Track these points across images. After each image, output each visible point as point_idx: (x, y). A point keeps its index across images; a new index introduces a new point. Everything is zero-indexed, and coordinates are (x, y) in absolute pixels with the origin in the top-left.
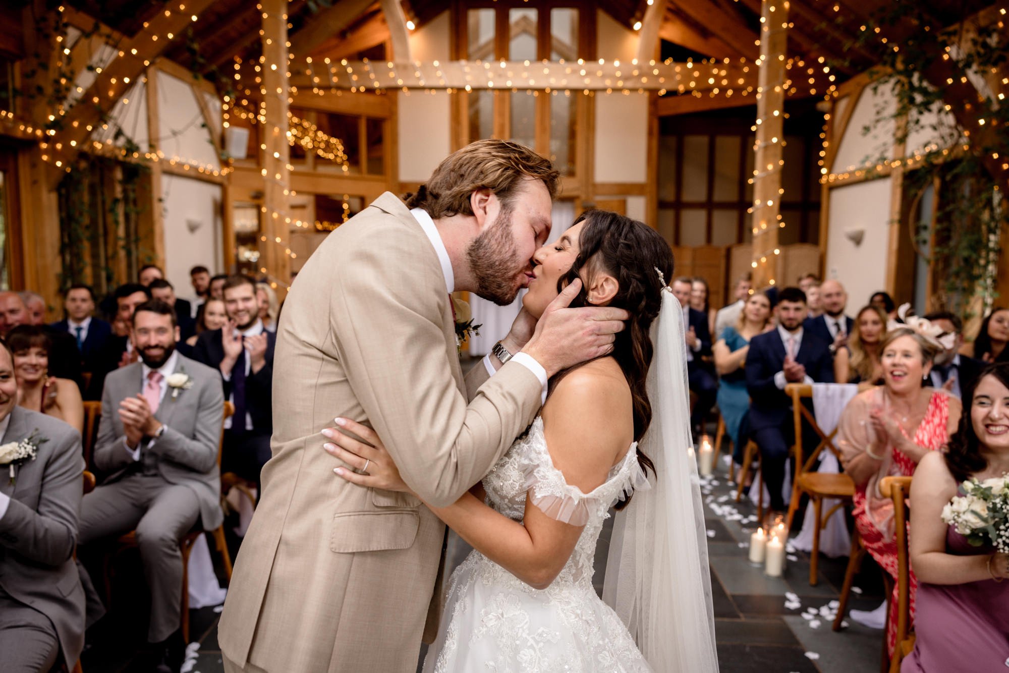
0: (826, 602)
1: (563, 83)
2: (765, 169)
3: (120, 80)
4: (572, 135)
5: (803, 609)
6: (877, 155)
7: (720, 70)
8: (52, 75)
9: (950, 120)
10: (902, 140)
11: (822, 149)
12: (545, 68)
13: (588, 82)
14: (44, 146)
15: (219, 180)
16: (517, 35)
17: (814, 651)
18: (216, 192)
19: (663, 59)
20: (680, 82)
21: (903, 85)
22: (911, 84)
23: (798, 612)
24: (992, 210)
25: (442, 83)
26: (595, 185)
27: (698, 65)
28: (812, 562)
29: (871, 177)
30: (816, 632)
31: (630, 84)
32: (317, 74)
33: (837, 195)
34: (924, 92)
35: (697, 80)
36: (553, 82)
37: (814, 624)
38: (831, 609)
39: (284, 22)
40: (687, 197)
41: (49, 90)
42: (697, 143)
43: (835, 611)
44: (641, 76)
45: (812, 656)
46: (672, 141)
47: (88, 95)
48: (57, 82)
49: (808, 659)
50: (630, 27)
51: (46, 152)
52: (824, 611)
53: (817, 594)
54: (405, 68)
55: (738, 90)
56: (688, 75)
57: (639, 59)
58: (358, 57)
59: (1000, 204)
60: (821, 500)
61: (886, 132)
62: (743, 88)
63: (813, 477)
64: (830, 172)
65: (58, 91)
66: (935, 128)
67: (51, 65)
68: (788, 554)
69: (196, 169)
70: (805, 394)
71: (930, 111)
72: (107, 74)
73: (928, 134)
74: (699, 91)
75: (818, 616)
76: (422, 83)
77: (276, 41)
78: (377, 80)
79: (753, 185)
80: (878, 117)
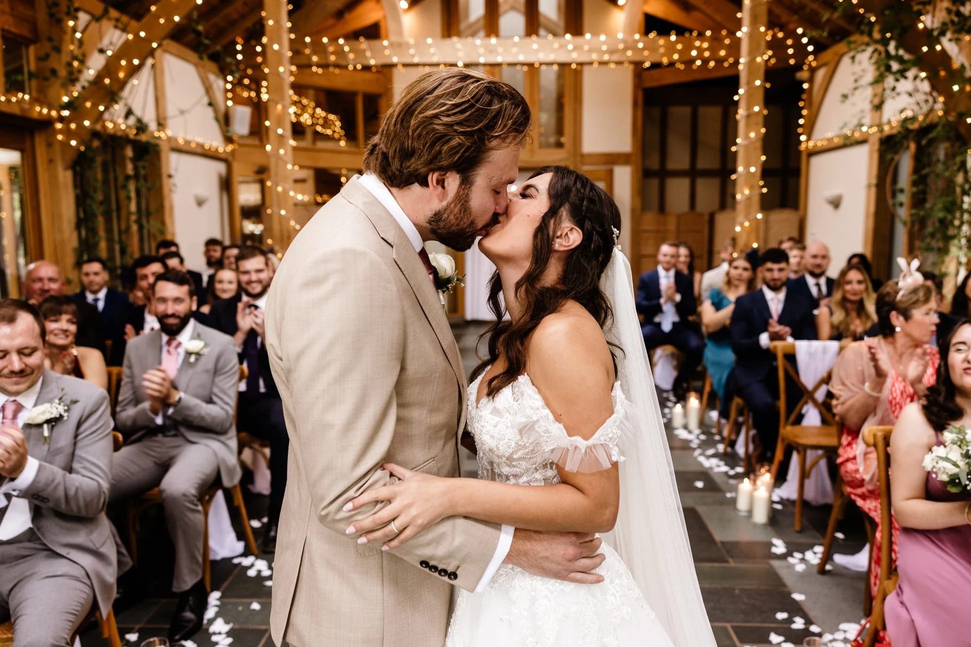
0: (810, 547)
1: (552, 57)
2: (747, 137)
3: (130, 62)
4: (560, 107)
5: (789, 554)
6: (855, 122)
7: (702, 42)
8: (65, 58)
9: (926, 86)
10: (878, 107)
11: (801, 116)
12: (534, 43)
13: (575, 57)
14: (59, 126)
15: (224, 156)
16: (506, 12)
17: (801, 593)
18: (221, 167)
19: (647, 33)
20: (663, 55)
21: (880, 54)
22: (887, 52)
23: (783, 557)
25: (435, 60)
26: (582, 156)
27: (681, 38)
28: (797, 509)
29: (848, 143)
30: (802, 576)
31: (616, 58)
32: (315, 53)
33: (815, 161)
34: (900, 60)
35: (680, 52)
36: (542, 57)
37: (800, 568)
38: (815, 553)
39: (285, 3)
40: (672, 165)
41: (63, 73)
42: (681, 113)
43: (819, 556)
44: (626, 49)
45: (798, 597)
46: (656, 112)
47: (99, 77)
48: (70, 65)
49: (794, 600)
50: (615, 3)
51: (61, 131)
52: (809, 555)
53: (802, 539)
54: (399, 46)
55: (720, 61)
56: (671, 49)
57: (624, 32)
58: (354, 36)
60: (805, 451)
61: (864, 98)
62: (724, 59)
63: (796, 429)
64: (808, 139)
65: (71, 73)
66: (910, 95)
67: (64, 48)
68: (773, 502)
69: (202, 146)
70: (789, 351)
71: (906, 78)
72: (117, 57)
73: (904, 101)
74: (682, 63)
75: (803, 560)
76: (416, 60)
77: (277, 22)
78: (373, 57)
79: (736, 152)
80: (856, 85)
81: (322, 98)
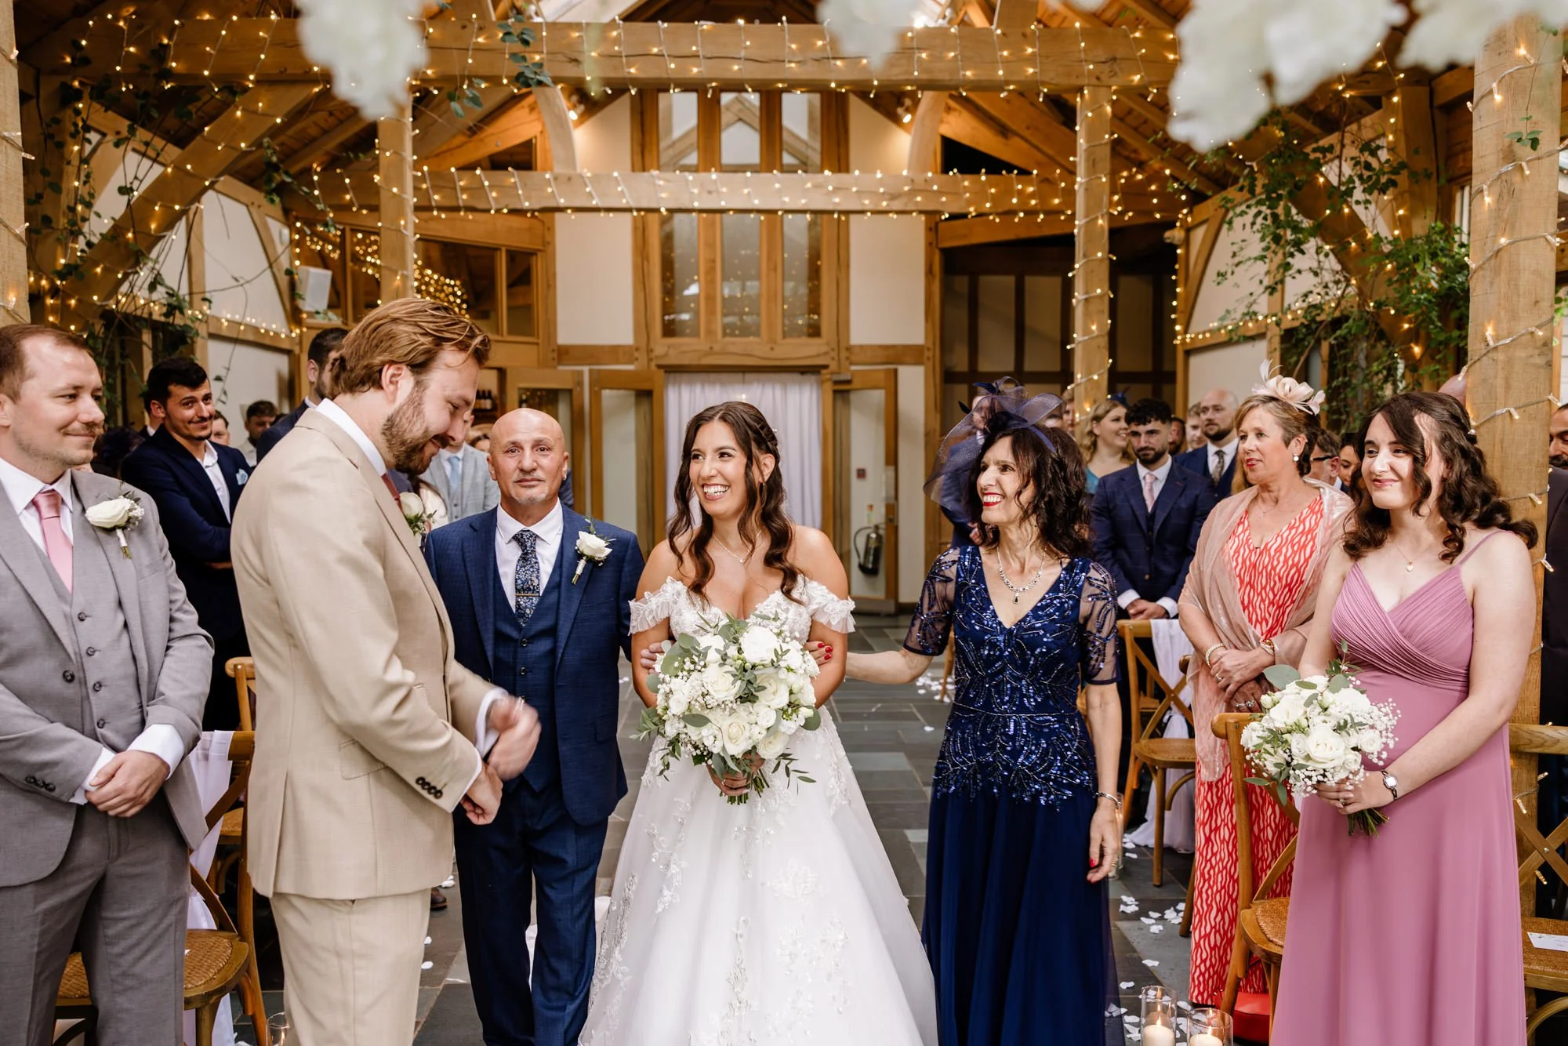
0: (1173, 904)
1: (802, 203)
2: (1086, 331)
3: (167, 207)
4: (814, 273)
5: (1143, 912)
6: (1242, 309)
7: (1025, 184)
8: (65, 200)
9: (1332, 263)
10: (1274, 289)
11: (1175, 296)
12: (776, 180)
13: (837, 202)
14: (50, 301)
15: (286, 346)
16: (729, 125)
17: (1154, 958)
18: (282, 363)
19: (945, 170)
20: (969, 203)
21: (1265, 218)
22: (1275, 216)
23: (1135, 917)
24: (1395, 384)
25: (624, 203)
26: (849, 349)
27: (994, 177)
28: (1154, 857)
30: (1156, 938)
31: (897, 205)
32: (437, 188)
33: (1195, 361)
34: (1293, 226)
35: (994, 199)
36: (788, 202)
37: (1156, 929)
38: (1178, 912)
39: (410, 126)
40: (985, 366)
41: (63, 222)
42: (998, 286)
43: (1181, 914)
44: (914, 192)
45: (1150, 963)
46: (962, 283)
47: (117, 229)
48: (72, 209)
49: (1145, 966)
50: (896, 120)
51: (51, 310)
52: (1170, 914)
53: (1164, 894)
54: (570, 180)
55: (1052, 213)
56: (980, 194)
57: (909, 169)
58: (497, 163)
59: (1403, 376)
60: (1164, 771)
61: (1253, 276)
62: (1059, 212)
63: (1155, 744)
64: (1186, 331)
65: (73, 223)
66: (1316, 274)
67: (64, 186)
68: (1125, 850)
69: (256, 329)
70: (1142, 634)
71: (1302, 252)
72: (148, 199)
73: (1307, 282)
74: (998, 214)
75: (1162, 919)
76: (594, 203)
77: (397, 153)
78: (528, 199)
79: (1072, 350)
80: (1236, 260)
81: (435, 253)
